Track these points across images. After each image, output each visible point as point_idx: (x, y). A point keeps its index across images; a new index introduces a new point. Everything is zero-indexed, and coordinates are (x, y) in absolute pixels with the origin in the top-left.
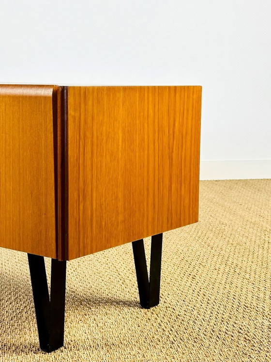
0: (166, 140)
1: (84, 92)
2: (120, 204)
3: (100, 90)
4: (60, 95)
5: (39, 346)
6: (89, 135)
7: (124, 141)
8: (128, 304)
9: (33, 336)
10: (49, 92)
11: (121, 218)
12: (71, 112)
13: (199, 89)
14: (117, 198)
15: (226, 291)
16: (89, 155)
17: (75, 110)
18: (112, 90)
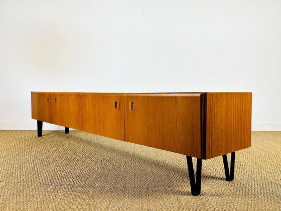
0: (240, 113)
1: (212, 94)
2: (224, 138)
3: (217, 94)
4: (204, 96)
5: (191, 193)
6: (213, 111)
7: (225, 113)
8: (221, 179)
9: (188, 188)
10: (199, 95)
11: (224, 144)
12: (208, 102)
13: (249, 95)
14: (222, 136)
15: (260, 176)
16: (213, 119)
17: (209, 101)
18: (221, 94)
